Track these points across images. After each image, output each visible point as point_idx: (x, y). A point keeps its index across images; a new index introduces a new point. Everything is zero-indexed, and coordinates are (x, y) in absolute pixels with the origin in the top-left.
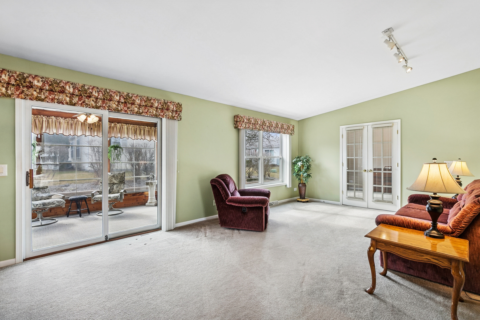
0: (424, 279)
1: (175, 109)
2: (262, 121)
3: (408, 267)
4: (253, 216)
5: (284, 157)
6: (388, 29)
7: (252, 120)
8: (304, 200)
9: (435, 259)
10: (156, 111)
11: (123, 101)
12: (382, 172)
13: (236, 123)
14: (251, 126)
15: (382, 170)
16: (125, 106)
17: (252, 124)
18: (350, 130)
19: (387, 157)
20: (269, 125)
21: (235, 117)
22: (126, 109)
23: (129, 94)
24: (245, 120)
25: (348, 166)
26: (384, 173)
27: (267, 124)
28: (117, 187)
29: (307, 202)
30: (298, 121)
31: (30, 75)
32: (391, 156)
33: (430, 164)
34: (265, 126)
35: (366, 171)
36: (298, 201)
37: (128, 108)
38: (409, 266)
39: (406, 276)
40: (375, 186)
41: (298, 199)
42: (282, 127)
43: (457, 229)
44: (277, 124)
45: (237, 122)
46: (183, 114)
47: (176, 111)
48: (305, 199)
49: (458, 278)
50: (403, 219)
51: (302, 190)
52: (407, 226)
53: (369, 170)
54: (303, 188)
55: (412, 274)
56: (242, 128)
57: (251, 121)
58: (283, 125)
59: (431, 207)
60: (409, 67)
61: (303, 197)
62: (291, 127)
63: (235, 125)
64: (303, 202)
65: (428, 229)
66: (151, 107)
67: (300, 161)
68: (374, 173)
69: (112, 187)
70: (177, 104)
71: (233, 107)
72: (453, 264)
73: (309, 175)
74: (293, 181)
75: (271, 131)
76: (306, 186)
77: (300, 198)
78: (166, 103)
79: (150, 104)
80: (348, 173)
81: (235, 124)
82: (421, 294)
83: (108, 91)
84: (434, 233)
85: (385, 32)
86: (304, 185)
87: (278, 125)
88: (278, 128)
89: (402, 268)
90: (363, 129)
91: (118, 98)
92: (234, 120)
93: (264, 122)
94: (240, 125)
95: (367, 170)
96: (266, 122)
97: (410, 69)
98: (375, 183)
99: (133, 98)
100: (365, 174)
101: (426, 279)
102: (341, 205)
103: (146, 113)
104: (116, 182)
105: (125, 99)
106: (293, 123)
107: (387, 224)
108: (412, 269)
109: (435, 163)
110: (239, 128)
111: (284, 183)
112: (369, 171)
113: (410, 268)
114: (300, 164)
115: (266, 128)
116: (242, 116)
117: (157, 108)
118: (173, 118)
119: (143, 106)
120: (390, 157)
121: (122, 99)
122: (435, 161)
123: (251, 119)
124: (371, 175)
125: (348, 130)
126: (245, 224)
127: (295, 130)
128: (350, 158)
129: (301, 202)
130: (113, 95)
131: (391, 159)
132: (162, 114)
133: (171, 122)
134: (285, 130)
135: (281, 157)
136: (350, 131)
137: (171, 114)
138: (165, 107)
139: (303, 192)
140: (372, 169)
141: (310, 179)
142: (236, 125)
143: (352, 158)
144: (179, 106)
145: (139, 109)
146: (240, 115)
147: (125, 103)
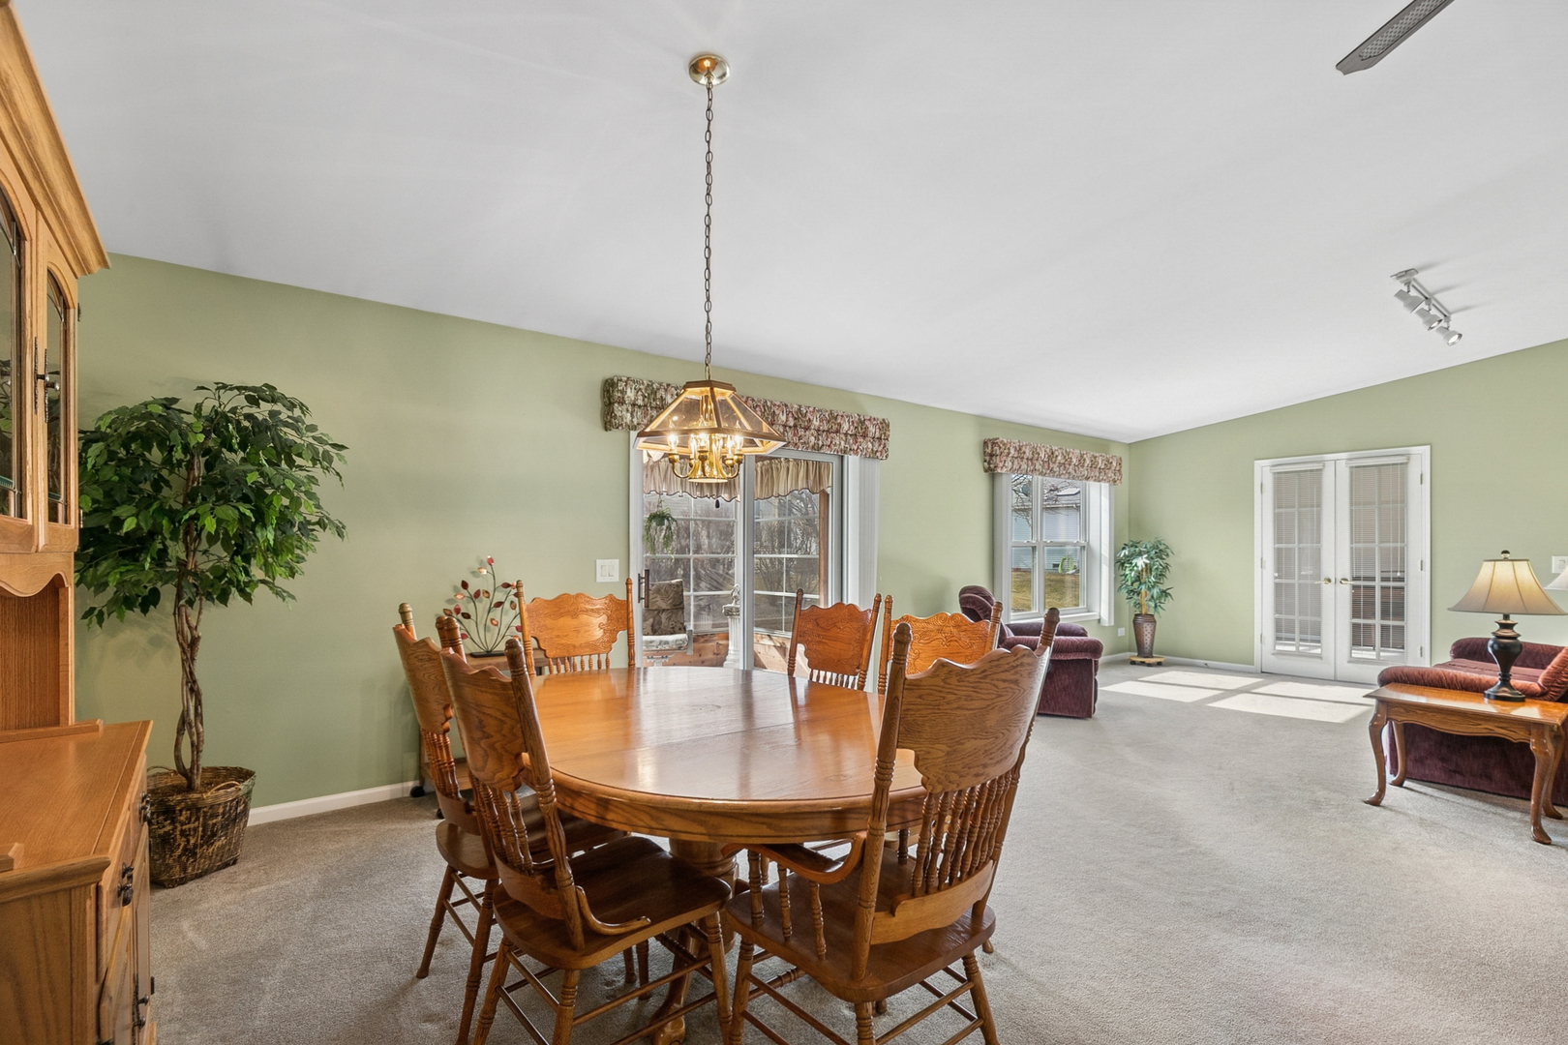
0: (1486, 792)
1: (877, 435)
2: (1048, 450)
3: (1450, 771)
4: (1067, 682)
5: (1094, 543)
6: (1406, 271)
7: (1027, 451)
8: (1147, 660)
9: (1501, 728)
10: (846, 441)
11: (792, 424)
12: (1378, 584)
13: (991, 459)
14: (1024, 466)
15: (1378, 579)
16: (795, 435)
17: (1025, 460)
18: (1286, 472)
19: (1391, 545)
20: (1063, 461)
21: (985, 443)
22: (796, 439)
23: (800, 406)
24: (1012, 451)
25: (1278, 569)
26: (1383, 588)
27: (1059, 458)
28: (669, 619)
29: (1159, 664)
30: (1130, 444)
31: (661, 384)
32: (1403, 541)
33: (1495, 561)
34: (1054, 463)
35: (1329, 580)
36: (1133, 663)
37: (800, 438)
38: (1452, 768)
39: (1445, 787)
40: (1356, 621)
41: (1134, 656)
42: (1093, 465)
43: (1553, 686)
44: (1082, 456)
45: (991, 455)
46: (891, 445)
47: (880, 439)
48: (1152, 657)
49: (1542, 756)
50: (1441, 672)
51: (1146, 633)
52: (1448, 684)
53: (1339, 578)
54: (1147, 629)
55: (1460, 784)
56: (1005, 470)
57: (1024, 453)
58: (1095, 457)
59: (1499, 644)
60: (1454, 333)
61: (1147, 651)
62: (1114, 464)
63: (986, 464)
64: (1149, 665)
65: (1491, 686)
66: (837, 431)
67: (1140, 554)
68: (1354, 587)
69: (657, 618)
70: (881, 423)
71: (982, 421)
72: (1534, 731)
73: (1164, 592)
74: (1117, 609)
75: (1067, 475)
76: (1155, 622)
77: (1139, 655)
78: (862, 422)
79: (835, 427)
80: (1278, 586)
81: (985, 461)
82: (1478, 809)
83: (769, 404)
84: (1504, 691)
85: (1399, 276)
86: (1151, 619)
87: (1084, 460)
88: (1083, 466)
89: (1437, 773)
90: (1321, 470)
91: (784, 418)
92: (985, 452)
93: (1053, 453)
94: (1001, 465)
95: (1333, 580)
96: (1057, 453)
97: (1457, 336)
98: (1355, 614)
99: (809, 415)
100: (1327, 590)
101: (1490, 793)
102: (1256, 673)
103: (829, 446)
104: (664, 606)
105: (795, 419)
106: (1116, 452)
107: (1405, 682)
108: (1458, 773)
109: (1506, 559)
110: (999, 471)
111: (1094, 615)
112: (1338, 582)
113: (1455, 772)
114: (1141, 562)
115: (1056, 469)
116: (1005, 441)
117: (846, 434)
118: (873, 455)
119: (824, 431)
120: (1399, 545)
121: (791, 419)
122: (1508, 555)
123: (1023, 449)
124: (1345, 592)
125: (1278, 473)
126: (1047, 701)
127: (1122, 469)
128: (1283, 546)
129: (1143, 663)
130: (777, 412)
131: (1402, 549)
132: (856, 448)
133: (869, 463)
134: (1100, 473)
135: (1085, 545)
136: (1283, 475)
137: (870, 445)
138: (861, 428)
139: (1147, 639)
140: (1349, 577)
141: (1167, 604)
142: (989, 463)
143: (1290, 546)
144: (884, 426)
145: (817, 438)
146: (1001, 439)
147: (795, 426)
